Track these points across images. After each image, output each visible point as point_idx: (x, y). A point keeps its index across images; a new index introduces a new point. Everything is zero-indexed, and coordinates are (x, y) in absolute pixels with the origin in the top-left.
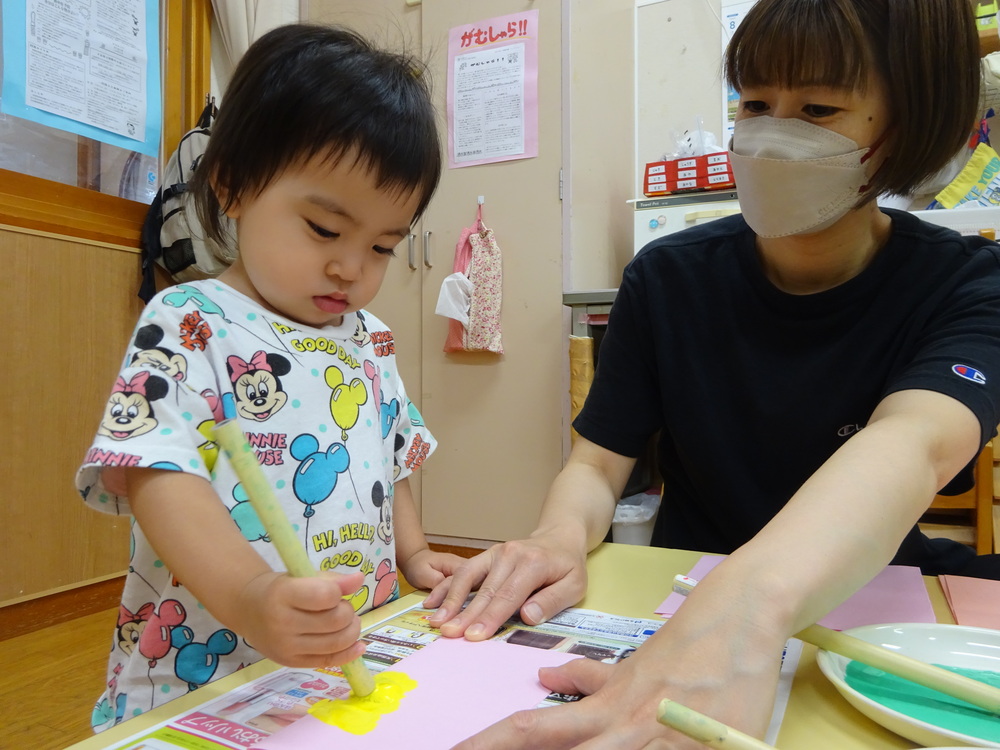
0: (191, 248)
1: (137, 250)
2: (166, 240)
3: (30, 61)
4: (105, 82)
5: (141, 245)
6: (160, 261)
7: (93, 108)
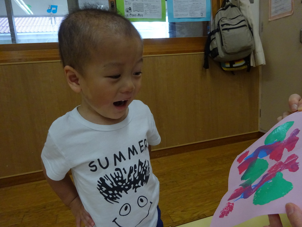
0: (217, 50)
1: (203, 53)
2: (211, 49)
3: (174, 4)
4: (194, 3)
5: (204, 51)
6: (210, 55)
7: (191, 12)
